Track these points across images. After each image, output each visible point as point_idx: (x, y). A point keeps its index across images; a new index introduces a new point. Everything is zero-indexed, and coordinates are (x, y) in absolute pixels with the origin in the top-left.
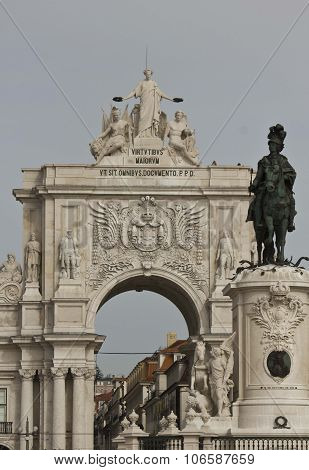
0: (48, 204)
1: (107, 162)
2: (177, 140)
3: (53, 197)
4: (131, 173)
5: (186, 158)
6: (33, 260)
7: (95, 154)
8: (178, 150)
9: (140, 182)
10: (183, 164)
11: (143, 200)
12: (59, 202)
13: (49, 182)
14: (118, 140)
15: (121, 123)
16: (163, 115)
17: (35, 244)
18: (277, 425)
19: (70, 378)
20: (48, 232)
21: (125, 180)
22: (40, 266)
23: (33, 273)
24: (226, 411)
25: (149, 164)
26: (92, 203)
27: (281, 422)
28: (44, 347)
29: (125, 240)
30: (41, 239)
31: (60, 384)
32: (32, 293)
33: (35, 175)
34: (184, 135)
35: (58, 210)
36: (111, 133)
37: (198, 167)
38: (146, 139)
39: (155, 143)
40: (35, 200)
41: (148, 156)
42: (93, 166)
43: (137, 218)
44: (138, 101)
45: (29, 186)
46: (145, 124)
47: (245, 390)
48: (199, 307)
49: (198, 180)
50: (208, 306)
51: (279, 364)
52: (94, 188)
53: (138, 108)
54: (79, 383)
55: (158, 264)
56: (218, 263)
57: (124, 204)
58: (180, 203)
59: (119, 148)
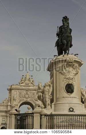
1: (21, 85)
2: (31, 82)
3: (13, 89)
4: (25, 86)
5: (33, 84)
6: (10, 99)
7: (19, 83)
8: (32, 83)
9: (26, 88)
10: (32, 85)
11: (27, 90)
13: (12, 87)
14: (23, 81)
15: (23, 79)
17: (10, 97)
18: (70, 111)
20: (12, 95)
22: (11, 100)
23: (10, 101)
24: (49, 107)
25: (27, 85)
26: (19, 91)
27: (71, 110)
29: (24, 96)
30: (11, 96)
32: (9, 104)
33: (11, 87)
34: (33, 81)
35: (14, 91)
36: (22, 81)
37: (35, 86)
39: (28, 82)
40: (10, 90)
41: (27, 84)
42: (19, 85)
44: (26, 76)
45: (9, 88)
47: (56, 99)
51: (70, 89)
52: (19, 88)
53: (26, 77)
55: (28, 100)
57: (24, 91)
58: (32, 91)
59: (23, 83)
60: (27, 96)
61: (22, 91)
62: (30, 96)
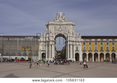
0: (49, 26)
1: (56, 21)
2: (64, 18)
3: (49, 25)
5: (65, 21)
7: (54, 20)
8: (64, 20)
9: (60, 23)
11: (60, 25)
12: (50, 25)
15: (57, 17)
16: (62, 16)
19: (51, 45)
20: (49, 29)
21: (58, 23)
22: (48, 33)
25: (61, 21)
26: (54, 26)
28: (48, 42)
29: (58, 30)
31: (50, 46)
32: (47, 36)
33: (48, 23)
34: (65, 18)
38: (60, 18)
39: (61, 19)
43: (59, 27)
46: (60, 17)
48: (66, 37)
49: (66, 23)
50: (67, 37)
52: (54, 24)
53: (59, 15)
54: (52, 46)
55: (62, 33)
56: (69, 32)
57: (58, 26)
58: (64, 26)
59: (57, 19)
60: (60, 29)
61: (57, 26)
62: (63, 30)
